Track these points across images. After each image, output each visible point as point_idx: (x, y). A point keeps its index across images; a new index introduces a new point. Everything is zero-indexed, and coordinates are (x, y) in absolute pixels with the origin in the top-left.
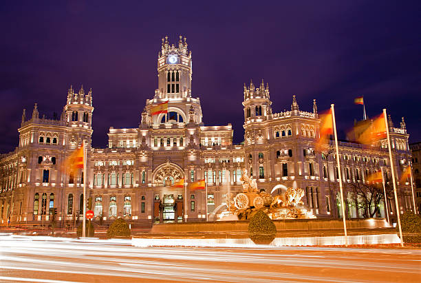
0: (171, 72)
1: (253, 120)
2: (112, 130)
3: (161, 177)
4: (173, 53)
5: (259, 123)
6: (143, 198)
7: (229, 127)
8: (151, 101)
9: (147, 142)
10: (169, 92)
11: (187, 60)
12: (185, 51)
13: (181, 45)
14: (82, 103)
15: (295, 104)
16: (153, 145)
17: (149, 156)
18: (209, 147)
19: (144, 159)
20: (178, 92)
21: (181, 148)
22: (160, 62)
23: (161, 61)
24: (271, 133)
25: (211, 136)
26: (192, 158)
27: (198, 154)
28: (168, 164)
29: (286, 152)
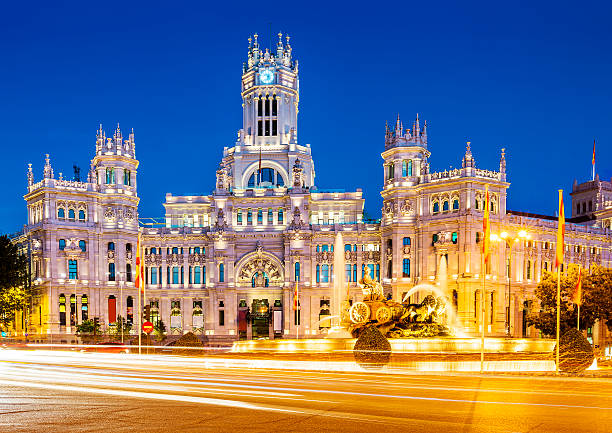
0: (264, 99)
1: (397, 184)
2: (170, 198)
3: (248, 272)
4: (267, 64)
5: (407, 189)
6: (222, 304)
7: (358, 194)
8: (231, 150)
9: (226, 218)
10: (260, 134)
11: (289, 78)
12: (287, 61)
13: (280, 50)
14: (119, 153)
15: (469, 157)
16: (234, 223)
17: (229, 239)
18: (325, 226)
19: (221, 244)
20: (275, 134)
21: (280, 228)
22: (246, 81)
23: (247, 78)
24: (425, 205)
25: (327, 209)
26: (297, 243)
27: (307, 238)
28: (259, 253)
29: (448, 236)
